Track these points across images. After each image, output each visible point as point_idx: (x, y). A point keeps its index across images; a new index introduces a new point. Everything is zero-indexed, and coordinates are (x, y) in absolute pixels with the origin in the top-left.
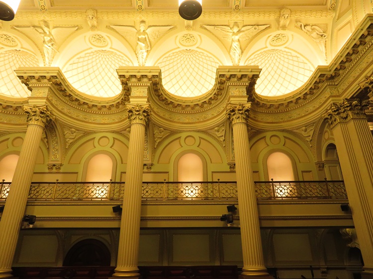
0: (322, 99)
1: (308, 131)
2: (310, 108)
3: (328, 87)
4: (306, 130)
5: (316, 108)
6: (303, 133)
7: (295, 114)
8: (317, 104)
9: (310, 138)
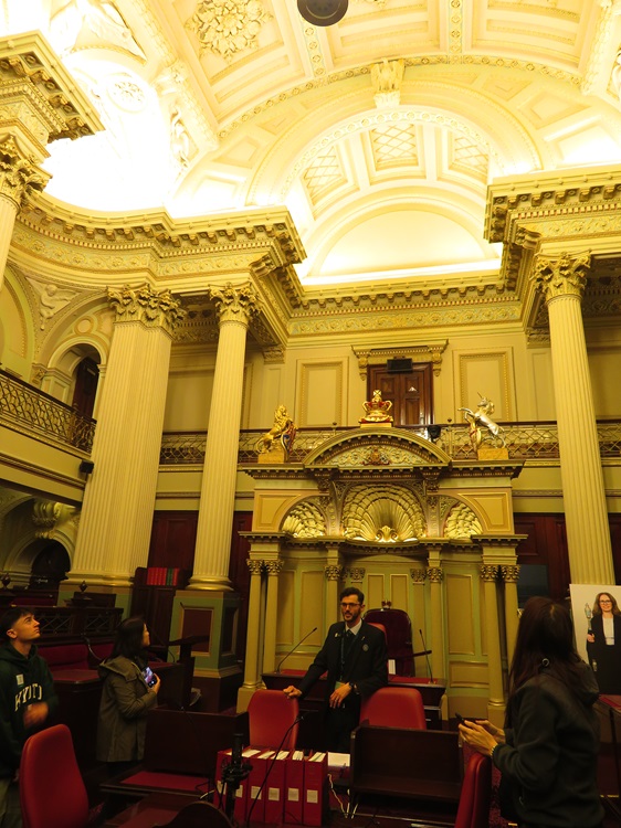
0: (126, 261)
1: (56, 297)
2: (89, 259)
3: (150, 250)
4: (52, 294)
5: (100, 267)
6: (44, 295)
7: (50, 249)
8: (107, 261)
9: (52, 313)
